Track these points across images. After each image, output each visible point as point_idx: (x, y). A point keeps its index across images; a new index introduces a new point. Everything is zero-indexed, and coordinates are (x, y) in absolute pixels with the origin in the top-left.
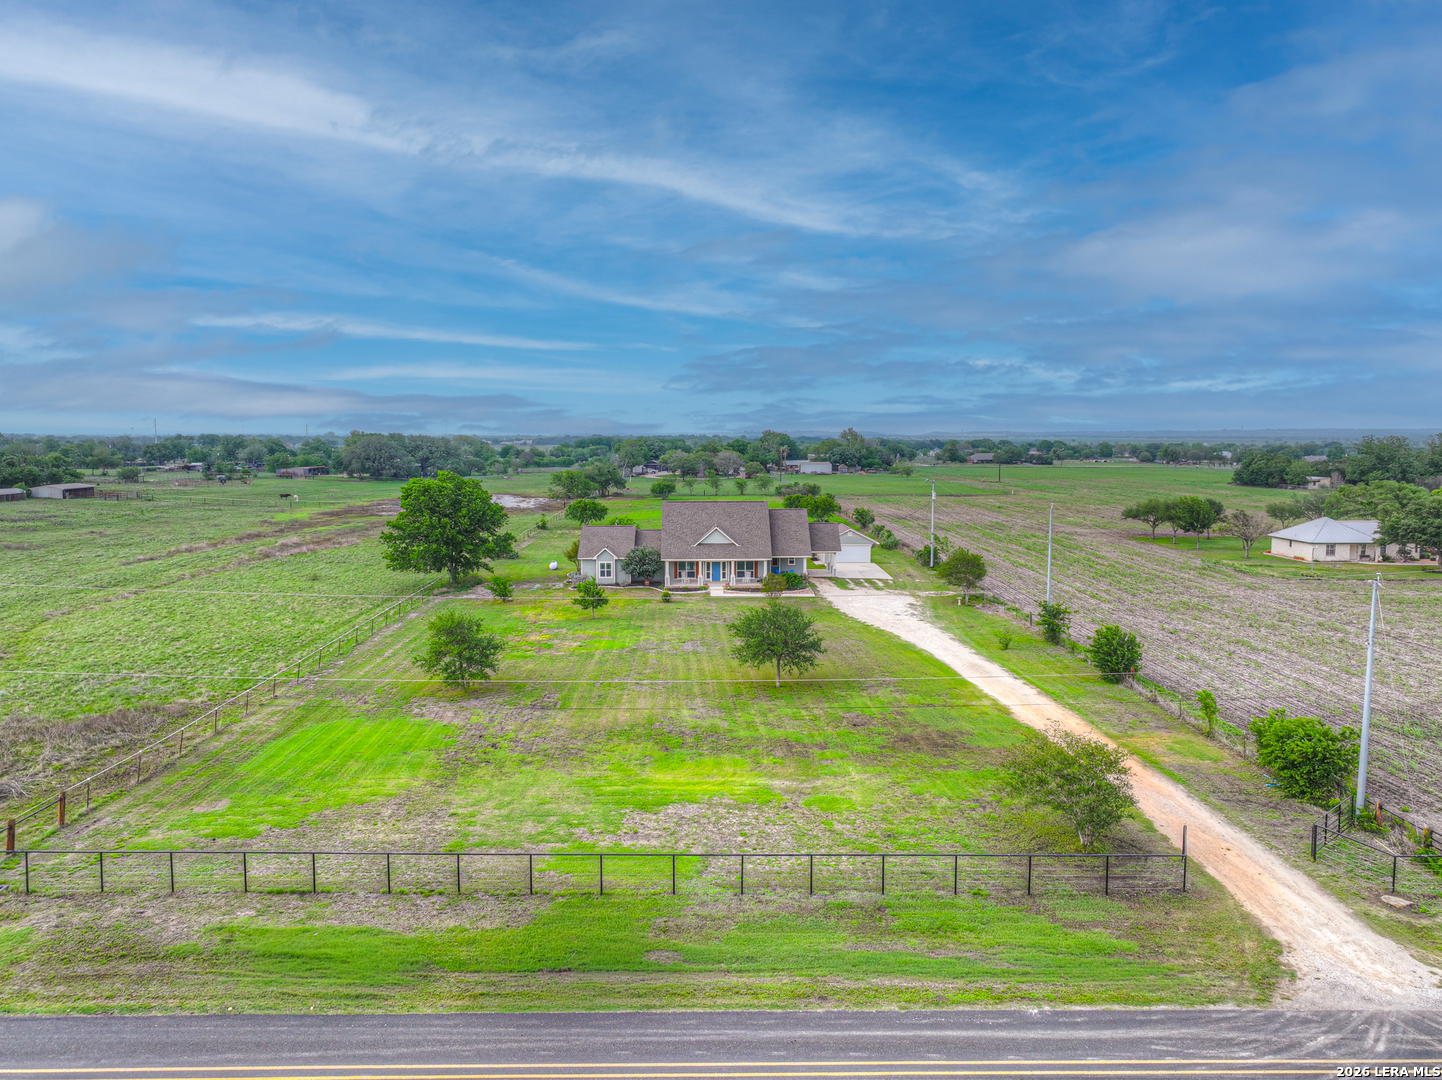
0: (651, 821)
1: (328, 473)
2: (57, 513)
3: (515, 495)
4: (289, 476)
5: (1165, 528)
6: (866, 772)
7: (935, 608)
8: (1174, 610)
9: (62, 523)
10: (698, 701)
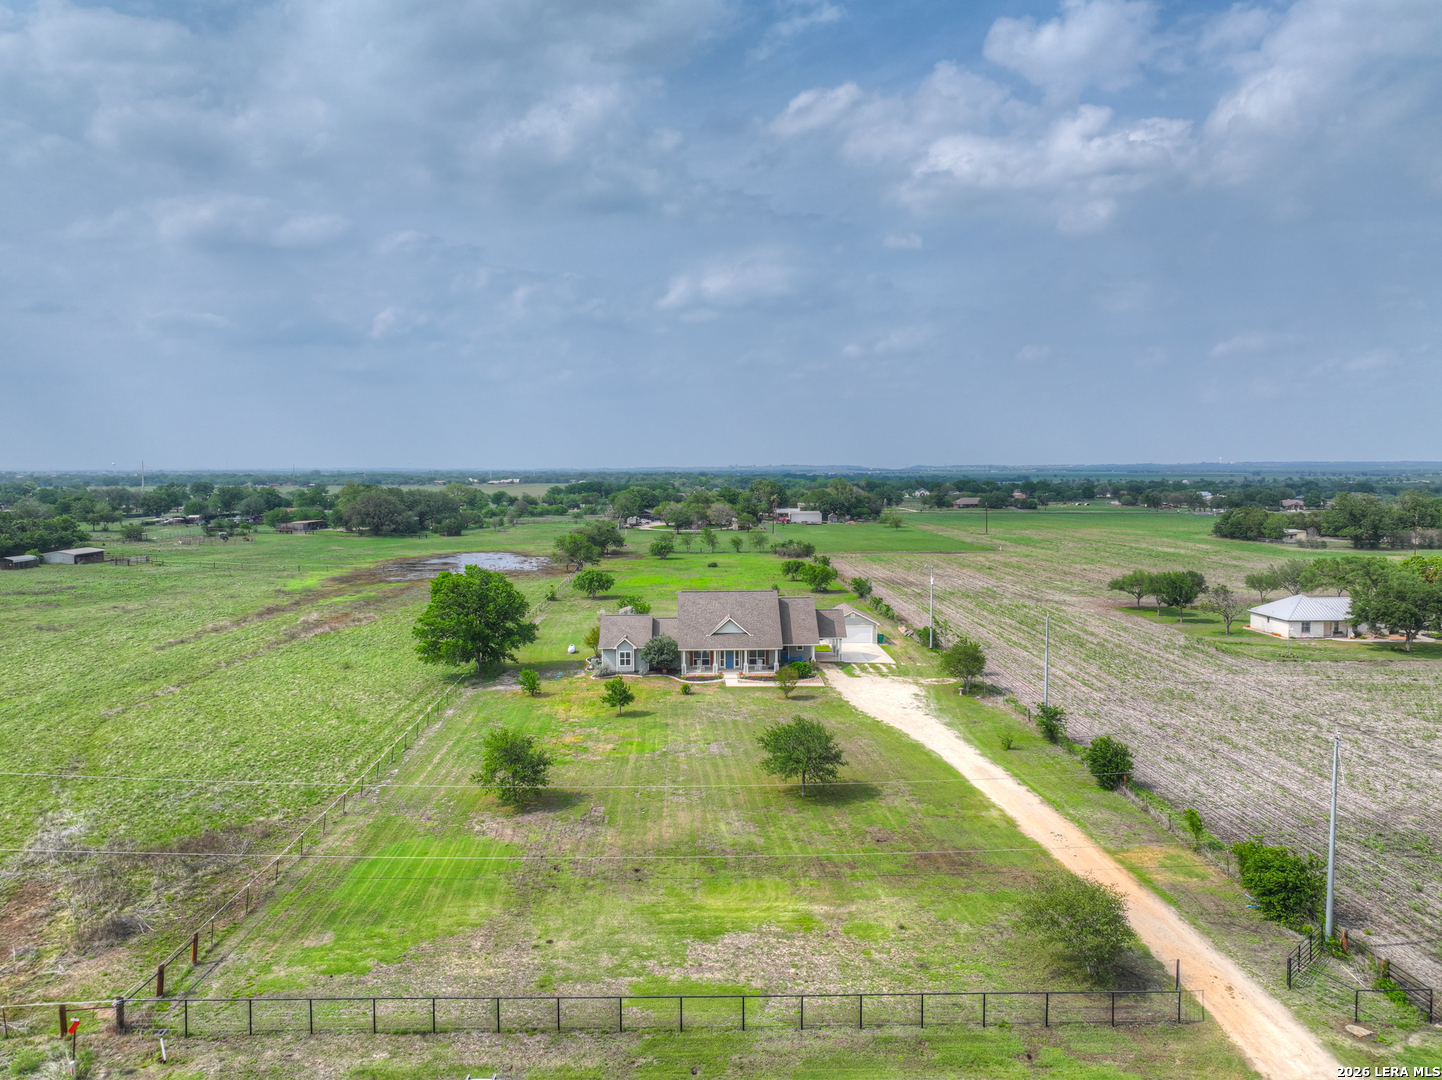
0: (711, 952)
1: (326, 527)
2: (74, 584)
3: (517, 554)
4: (290, 531)
5: (1150, 600)
6: (894, 895)
7: (938, 699)
8: (1162, 700)
9: (82, 596)
10: (733, 813)
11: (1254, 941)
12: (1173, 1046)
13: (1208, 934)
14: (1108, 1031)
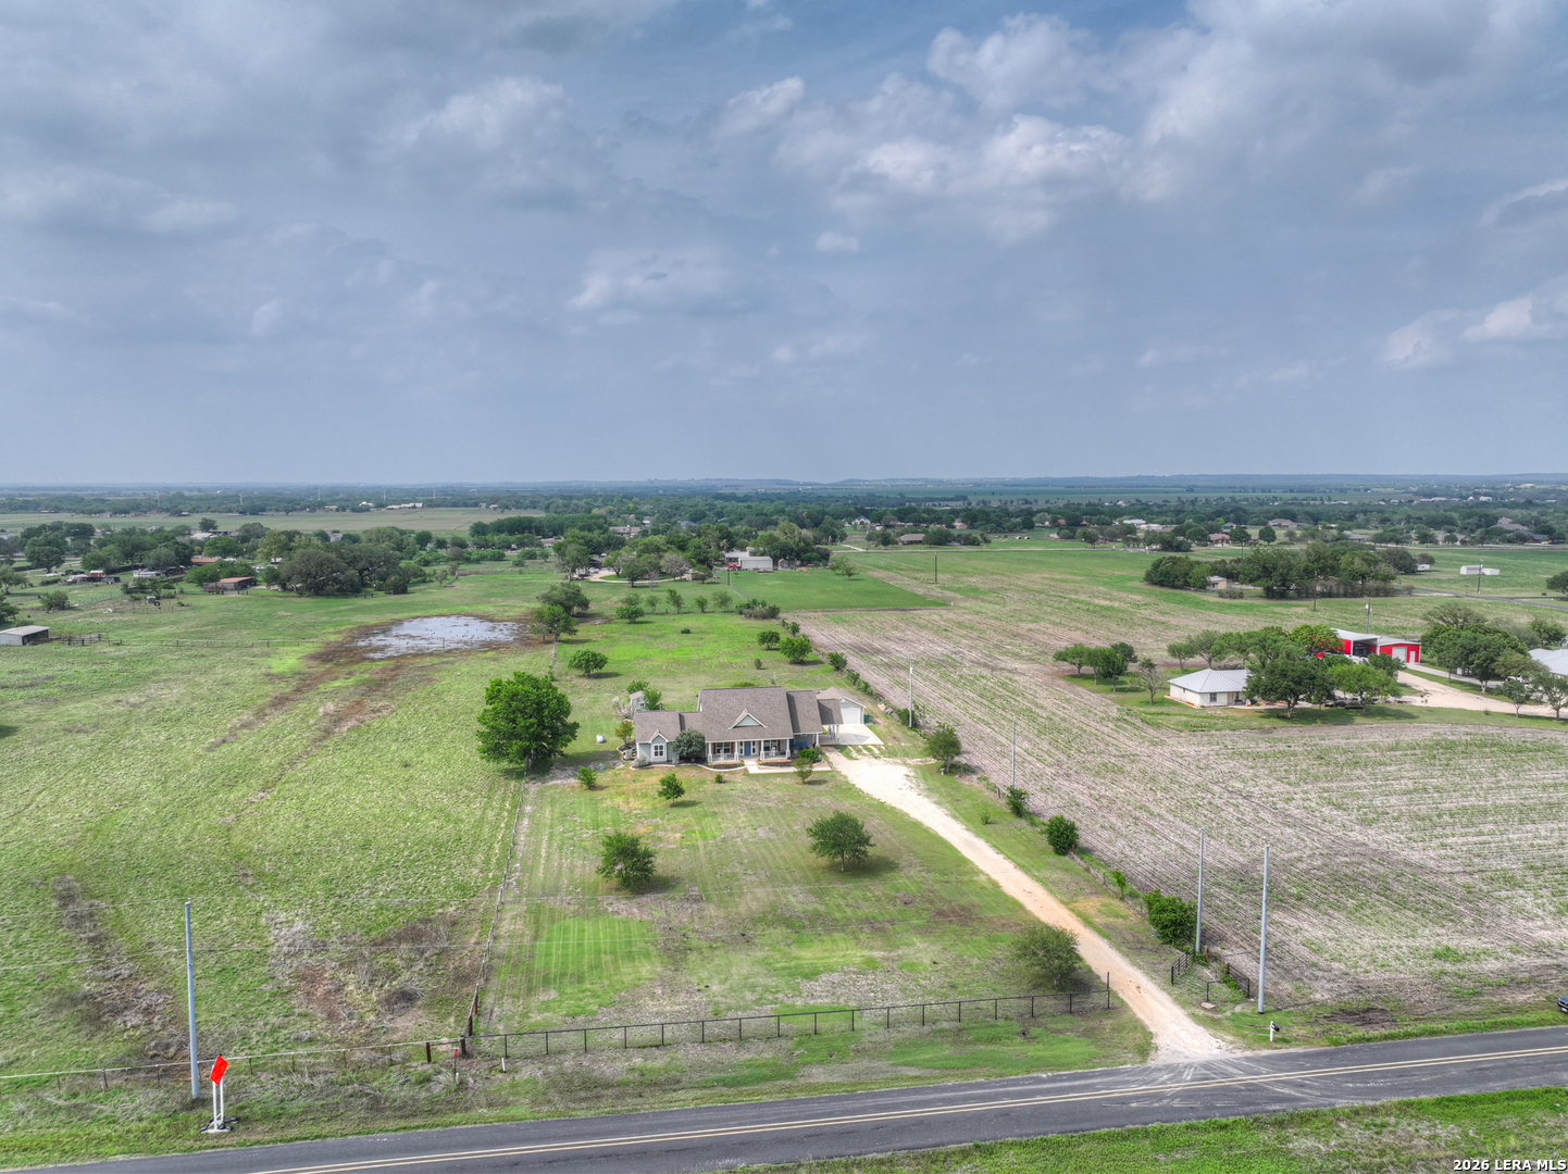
0: (817, 986)
1: (255, 585)
5: (1087, 669)
6: (925, 942)
7: (925, 779)
8: (1098, 774)
11: (1154, 958)
12: (1106, 1022)
13: (1127, 956)
14: (1068, 1017)
